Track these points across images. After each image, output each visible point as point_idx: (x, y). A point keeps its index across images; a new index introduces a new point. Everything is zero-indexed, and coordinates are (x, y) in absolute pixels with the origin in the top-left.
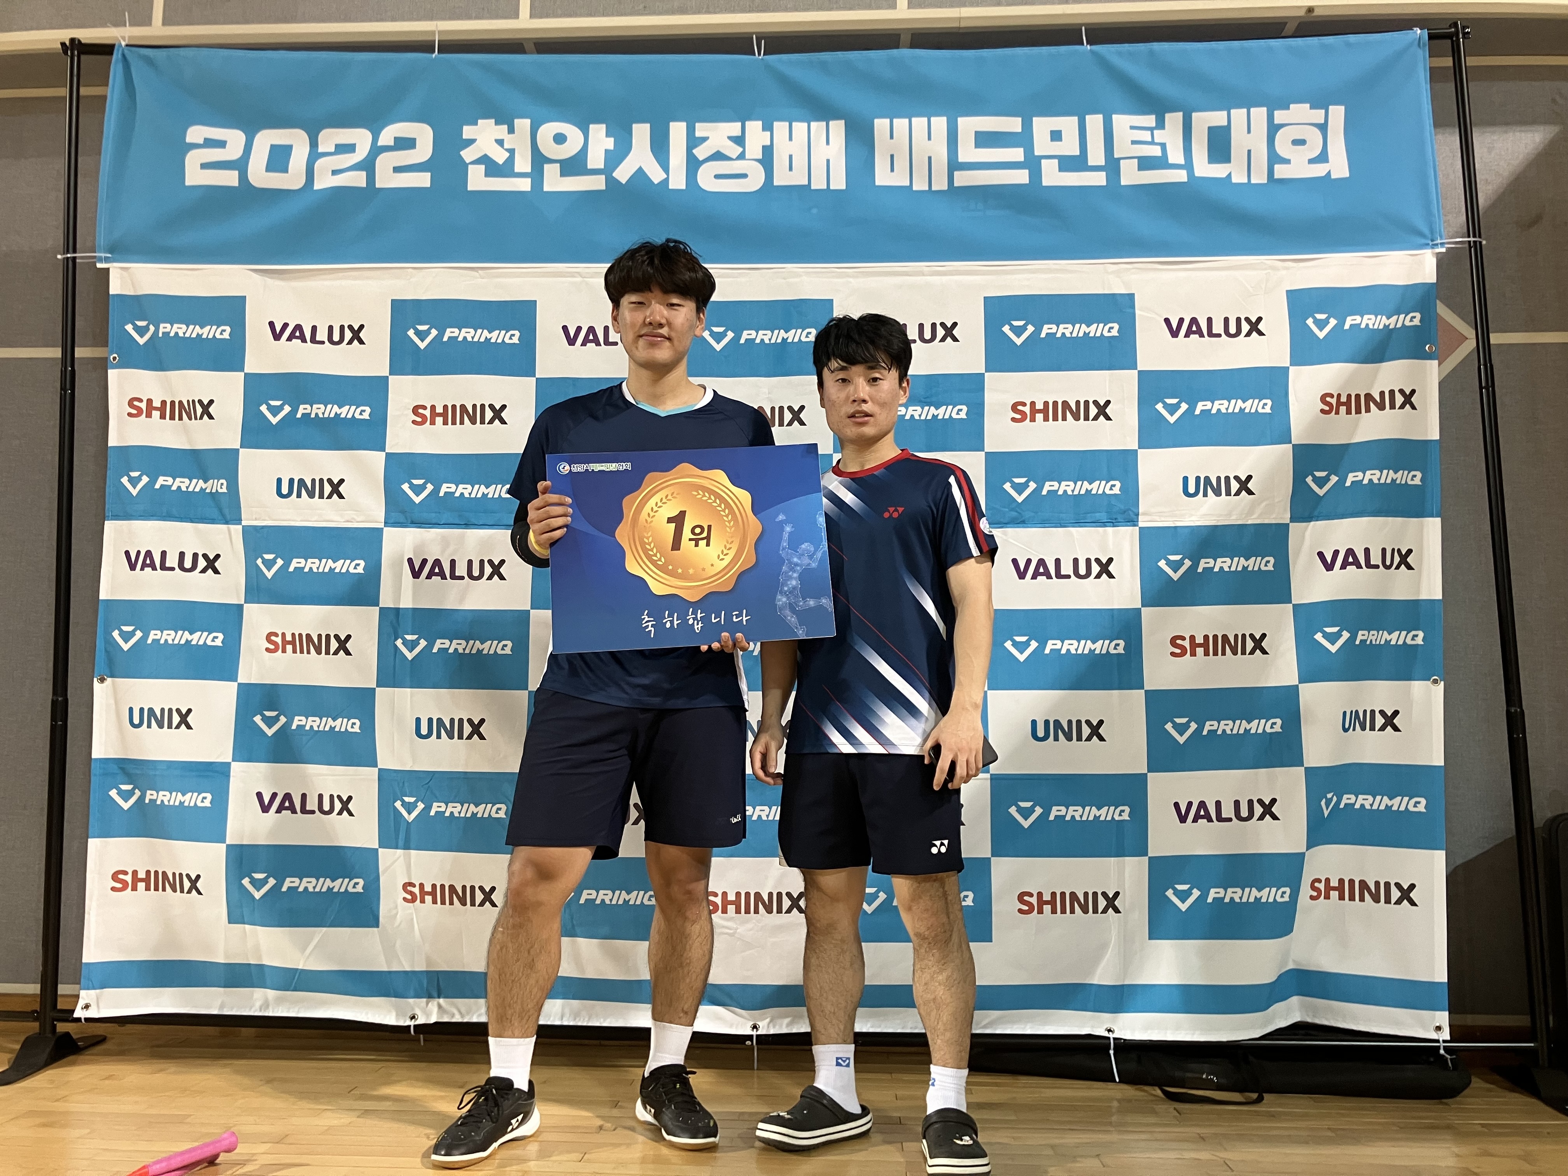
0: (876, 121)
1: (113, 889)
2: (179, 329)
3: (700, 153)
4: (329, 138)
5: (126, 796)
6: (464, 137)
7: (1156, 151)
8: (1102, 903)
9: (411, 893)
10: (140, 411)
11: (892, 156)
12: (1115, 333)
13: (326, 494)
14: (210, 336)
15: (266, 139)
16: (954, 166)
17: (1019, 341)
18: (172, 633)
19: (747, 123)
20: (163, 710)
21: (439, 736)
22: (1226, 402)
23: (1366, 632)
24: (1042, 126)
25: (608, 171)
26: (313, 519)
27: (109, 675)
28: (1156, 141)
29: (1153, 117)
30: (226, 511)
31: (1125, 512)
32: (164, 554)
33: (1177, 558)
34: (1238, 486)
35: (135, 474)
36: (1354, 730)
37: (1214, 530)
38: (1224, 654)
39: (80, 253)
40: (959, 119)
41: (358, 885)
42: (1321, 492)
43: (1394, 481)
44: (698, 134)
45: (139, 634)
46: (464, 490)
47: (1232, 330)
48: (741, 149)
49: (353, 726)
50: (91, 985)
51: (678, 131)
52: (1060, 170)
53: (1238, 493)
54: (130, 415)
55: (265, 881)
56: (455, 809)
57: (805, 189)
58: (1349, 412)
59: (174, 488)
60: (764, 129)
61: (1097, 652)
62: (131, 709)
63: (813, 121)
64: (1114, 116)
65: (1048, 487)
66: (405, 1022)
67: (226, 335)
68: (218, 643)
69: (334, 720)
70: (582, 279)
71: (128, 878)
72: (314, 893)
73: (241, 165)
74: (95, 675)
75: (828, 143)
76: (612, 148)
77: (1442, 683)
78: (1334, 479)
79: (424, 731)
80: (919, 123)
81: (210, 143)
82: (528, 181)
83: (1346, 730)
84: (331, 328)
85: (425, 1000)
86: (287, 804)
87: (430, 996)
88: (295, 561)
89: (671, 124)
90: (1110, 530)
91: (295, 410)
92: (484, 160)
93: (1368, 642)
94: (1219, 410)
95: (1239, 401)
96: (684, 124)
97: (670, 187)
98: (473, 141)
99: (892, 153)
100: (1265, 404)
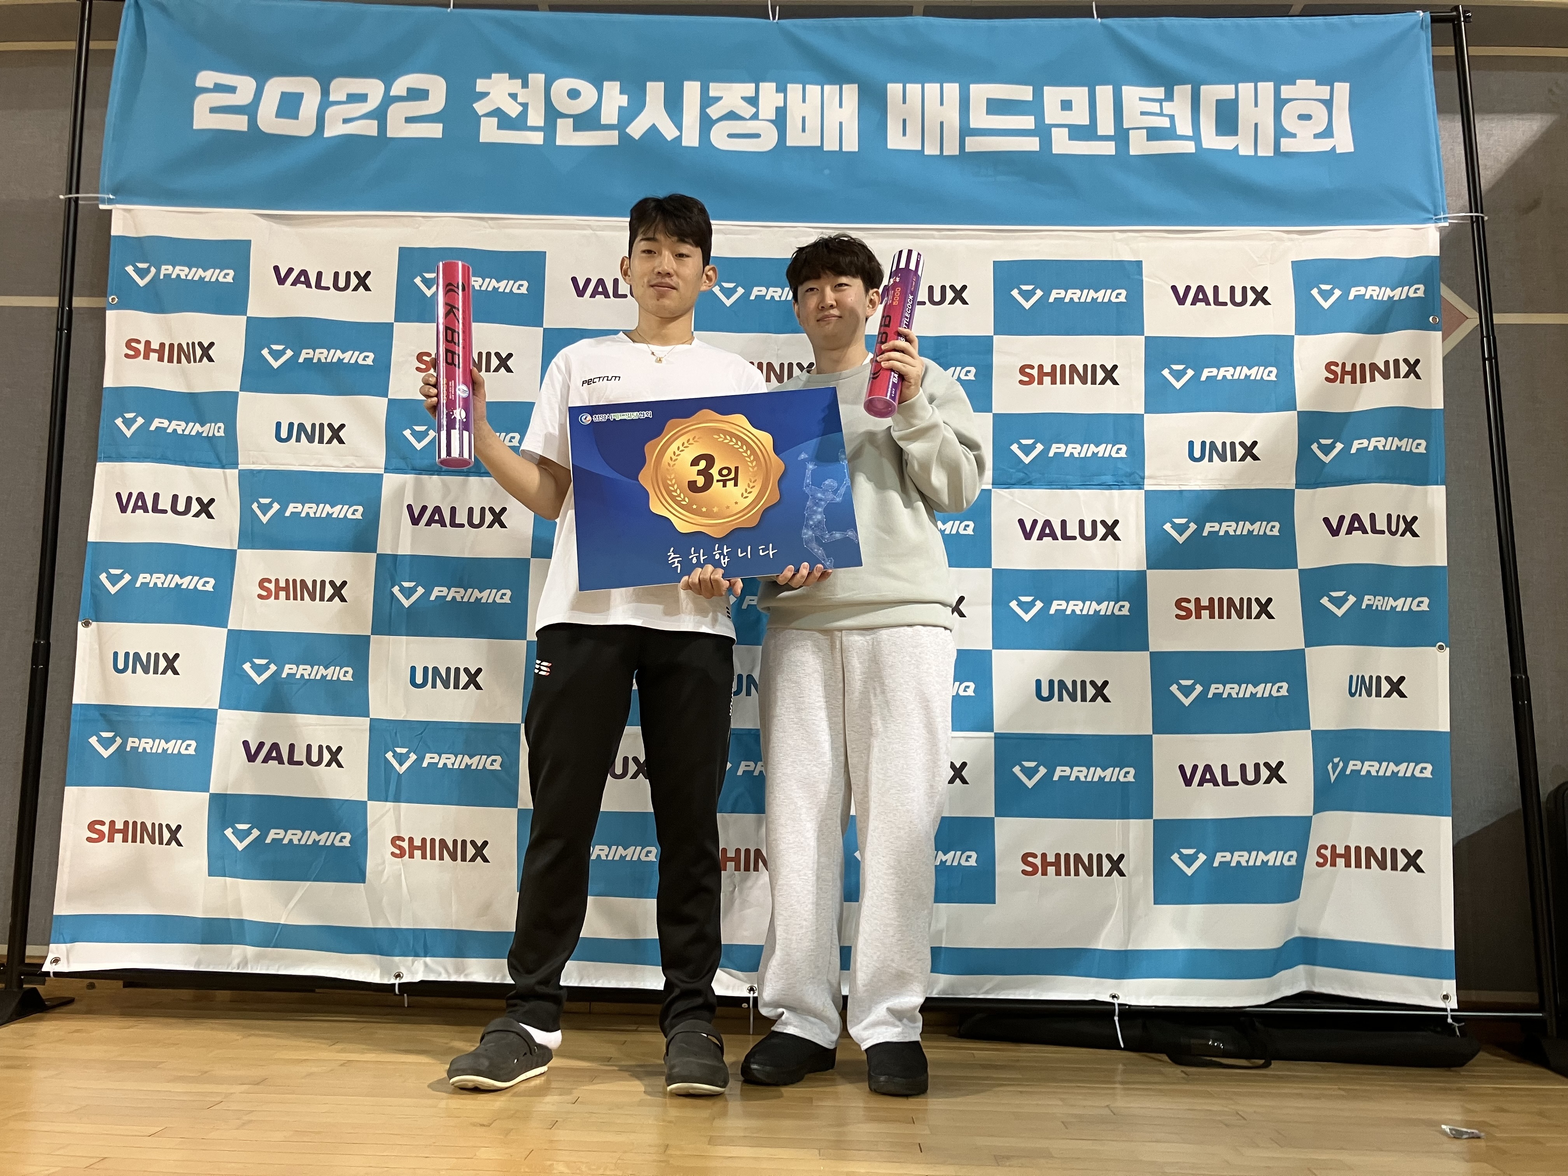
0: (889, 85)
1: (89, 840)
2: (182, 271)
3: (714, 112)
4: (341, 88)
5: (107, 744)
6: (478, 90)
7: (1165, 123)
8: (1107, 866)
9: (400, 848)
10: (137, 353)
11: (904, 121)
12: (1122, 299)
13: (326, 439)
14: (213, 279)
15: (276, 87)
16: (966, 131)
17: (1027, 305)
18: (162, 576)
19: (761, 84)
20: (149, 655)
21: (434, 686)
22: (1231, 369)
23: (1372, 597)
24: (1053, 95)
25: (621, 126)
26: (312, 464)
27: (94, 618)
28: (1165, 112)
29: (1162, 89)
30: (223, 456)
31: (1131, 474)
32: (156, 496)
33: (1183, 521)
34: (1244, 451)
35: (129, 416)
36: (1360, 695)
37: (1221, 494)
38: (1229, 617)
39: (83, 193)
40: (972, 86)
41: (345, 839)
42: (1327, 459)
43: (1399, 448)
44: (712, 94)
45: (127, 577)
47: (1238, 298)
48: (755, 110)
49: (345, 674)
50: (62, 940)
51: (692, 90)
52: (1070, 139)
53: (1243, 459)
54: (127, 356)
55: (248, 832)
56: (448, 760)
57: (817, 151)
58: (1354, 381)
59: (170, 430)
60: (777, 91)
61: (1102, 613)
62: (116, 654)
63: (826, 84)
64: (1124, 88)
65: (1054, 449)
66: (389, 980)
67: (229, 279)
68: (209, 588)
69: (326, 668)
70: (591, 232)
71: (105, 829)
72: (299, 845)
73: (250, 110)
74: (81, 617)
75: (841, 106)
76: (626, 105)
77: (1448, 649)
78: (1339, 446)
79: (419, 680)
80: (932, 89)
81: (219, 88)
82: (541, 135)
83: (1352, 695)
84: (336, 275)
85: (411, 958)
86: (274, 754)
87: (417, 955)
88: (292, 505)
89: (686, 83)
90: (1115, 492)
91: (297, 355)
92: (497, 113)
93: (1374, 608)
94: (1224, 376)
95: (1245, 368)
96: (698, 84)
97: (684, 144)
98: (486, 94)
99: (904, 117)
100: (1271, 372)
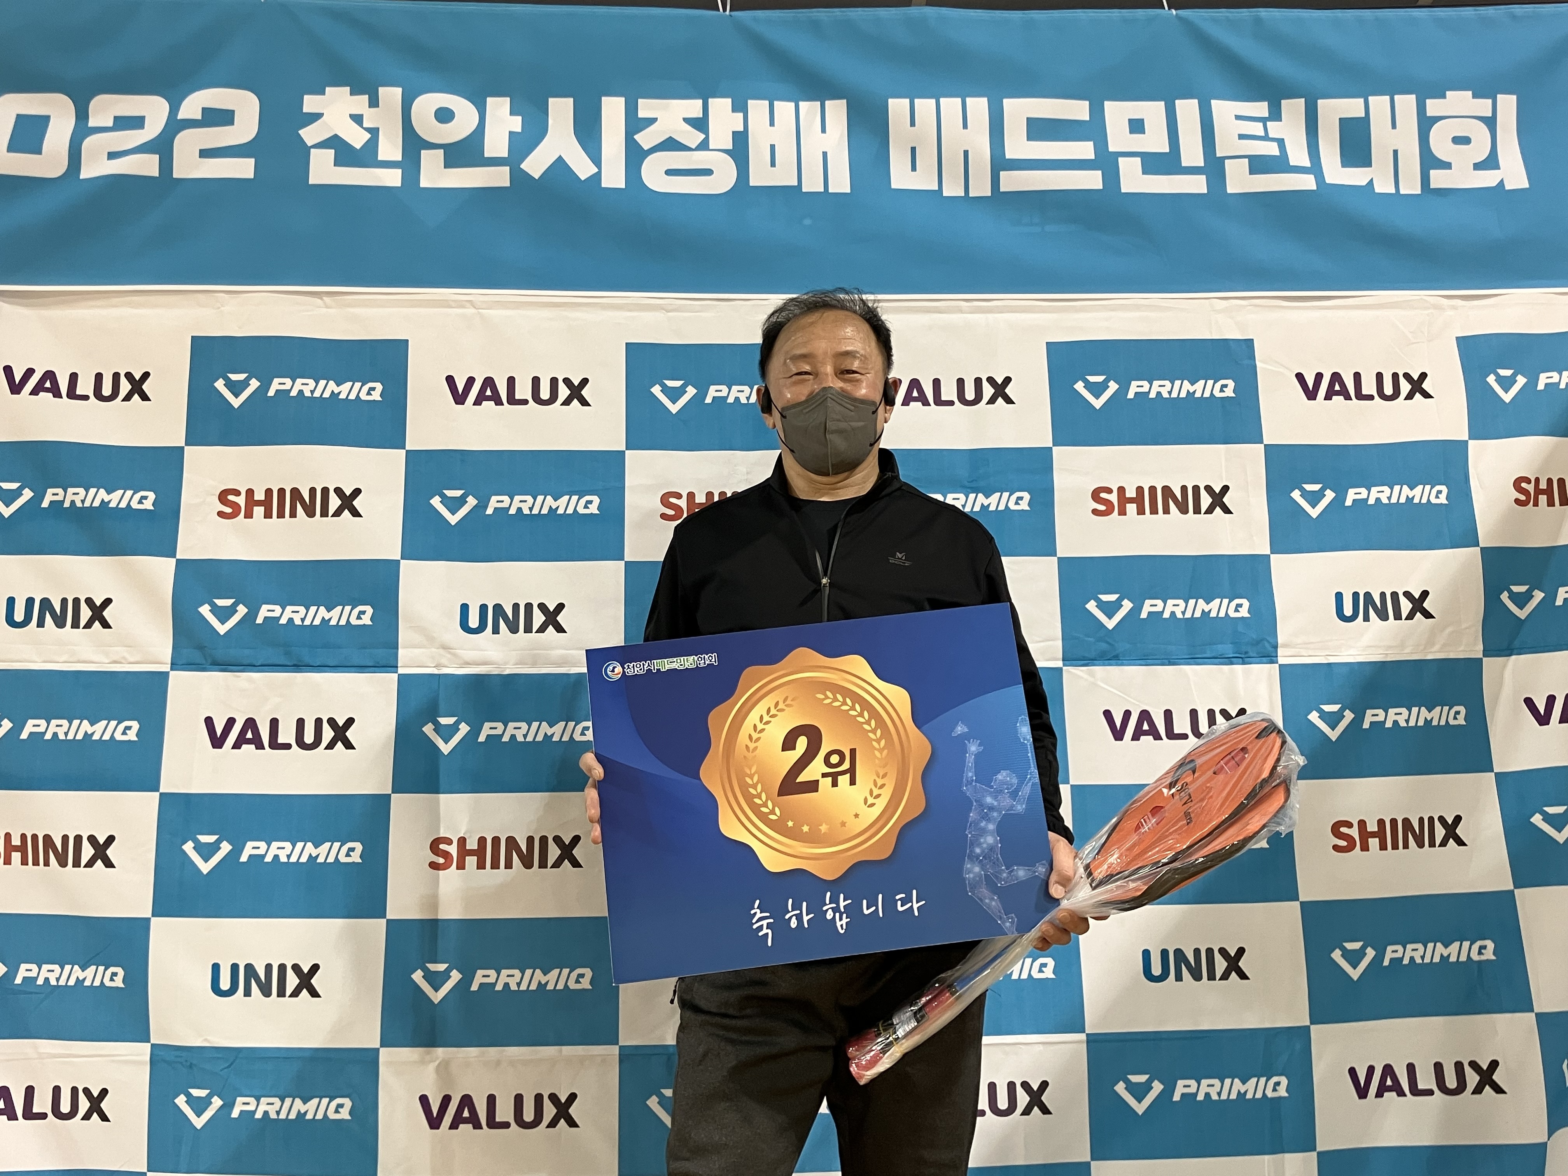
0: (890, 100)
3: (645, 139)
4: (105, 108)
6: (305, 110)
7: (1272, 149)
11: (913, 150)
12: (1229, 392)
13: (83, 622)
15: (10, 109)
16: (999, 163)
17: (1098, 403)
19: (710, 100)
21: (247, 993)
24: (1117, 113)
25: (513, 160)
26: (61, 661)
28: (1270, 136)
29: (1265, 104)
31: (1257, 642)
33: (1335, 708)
34: (1411, 606)
37: (1382, 667)
38: (1406, 846)
40: (1005, 101)
42: (1522, 614)
44: (641, 114)
46: (294, 614)
47: (1388, 390)
48: (703, 136)
51: (613, 108)
52: (1145, 172)
53: (1410, 617)
57: (794, 191)
58: (1551, 503)
60: (734, 110)
63: (803, 99)
64: (1213, 102)
65: (1148, 607)
70: (475, 311)
75: (824, 130)
76: (519, 130)
78: (1539, 596)
80: (951, 105)
82: (398, 173)
84: (99, 377)
89: (604, 99)
90: (1238, 668)
92: (334, 142)
96: (621, 101)
97: (604, 185)
98: (318, 116)
99: (914, 146)
100: (1440, 492)
